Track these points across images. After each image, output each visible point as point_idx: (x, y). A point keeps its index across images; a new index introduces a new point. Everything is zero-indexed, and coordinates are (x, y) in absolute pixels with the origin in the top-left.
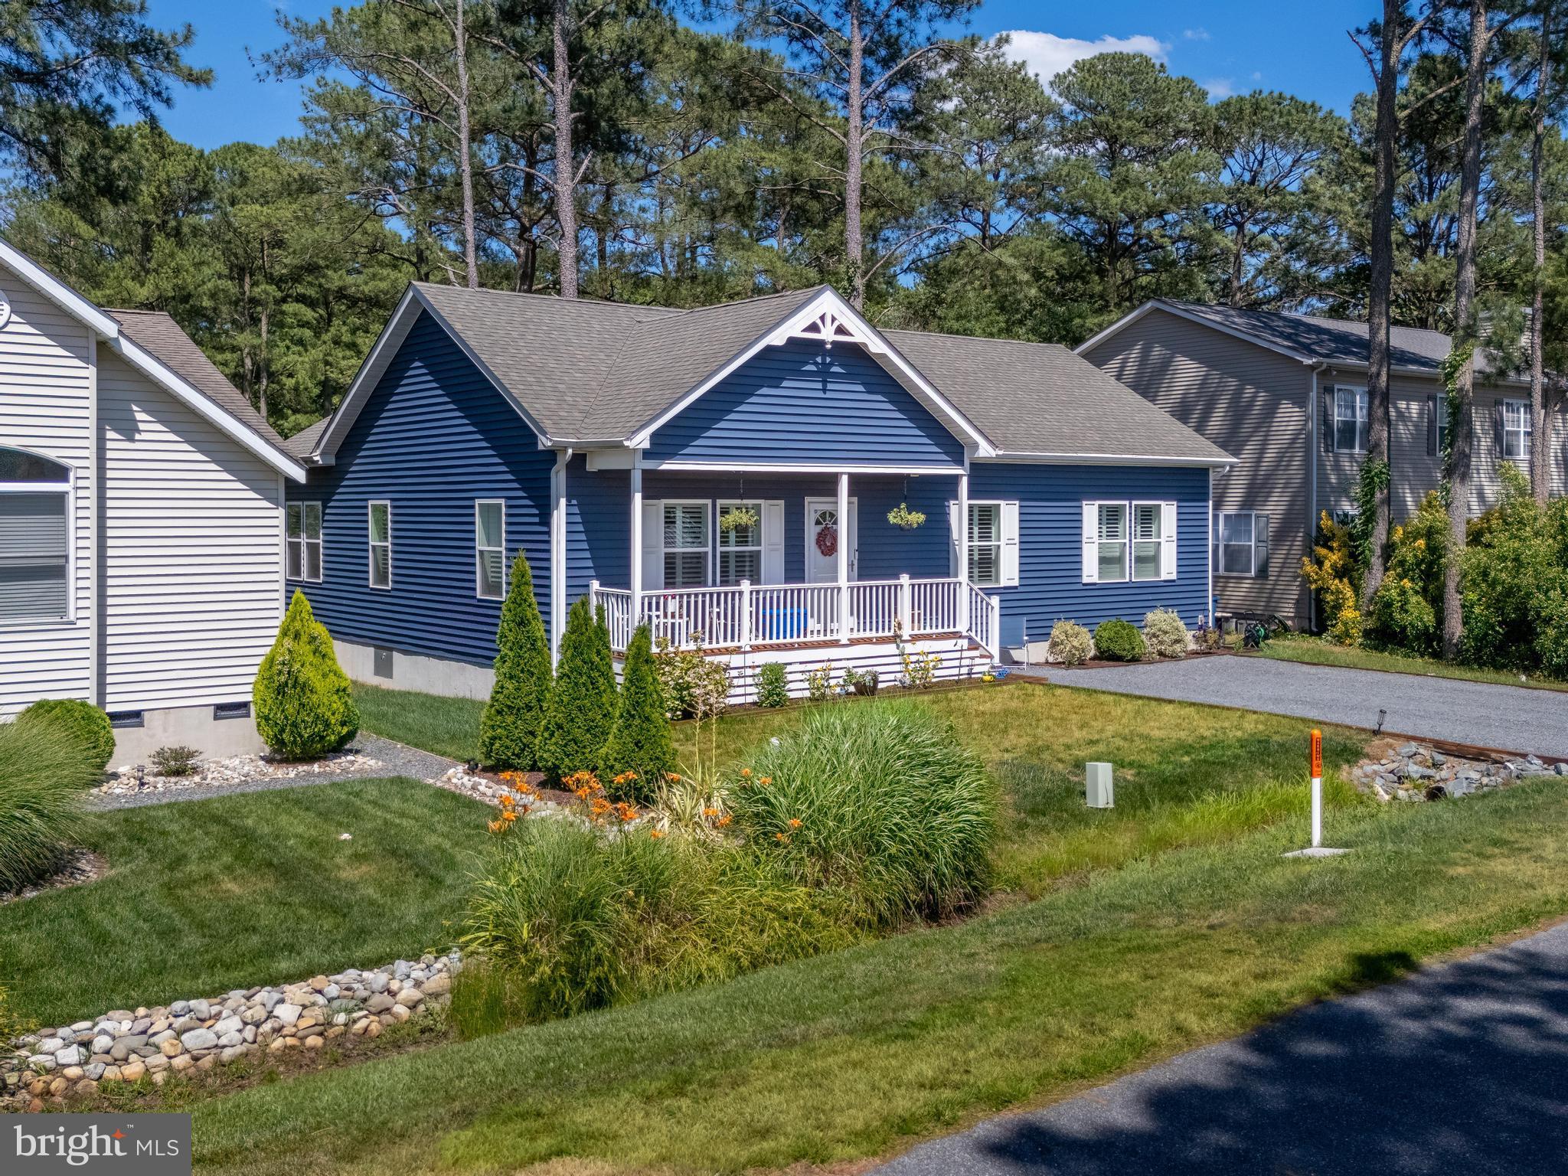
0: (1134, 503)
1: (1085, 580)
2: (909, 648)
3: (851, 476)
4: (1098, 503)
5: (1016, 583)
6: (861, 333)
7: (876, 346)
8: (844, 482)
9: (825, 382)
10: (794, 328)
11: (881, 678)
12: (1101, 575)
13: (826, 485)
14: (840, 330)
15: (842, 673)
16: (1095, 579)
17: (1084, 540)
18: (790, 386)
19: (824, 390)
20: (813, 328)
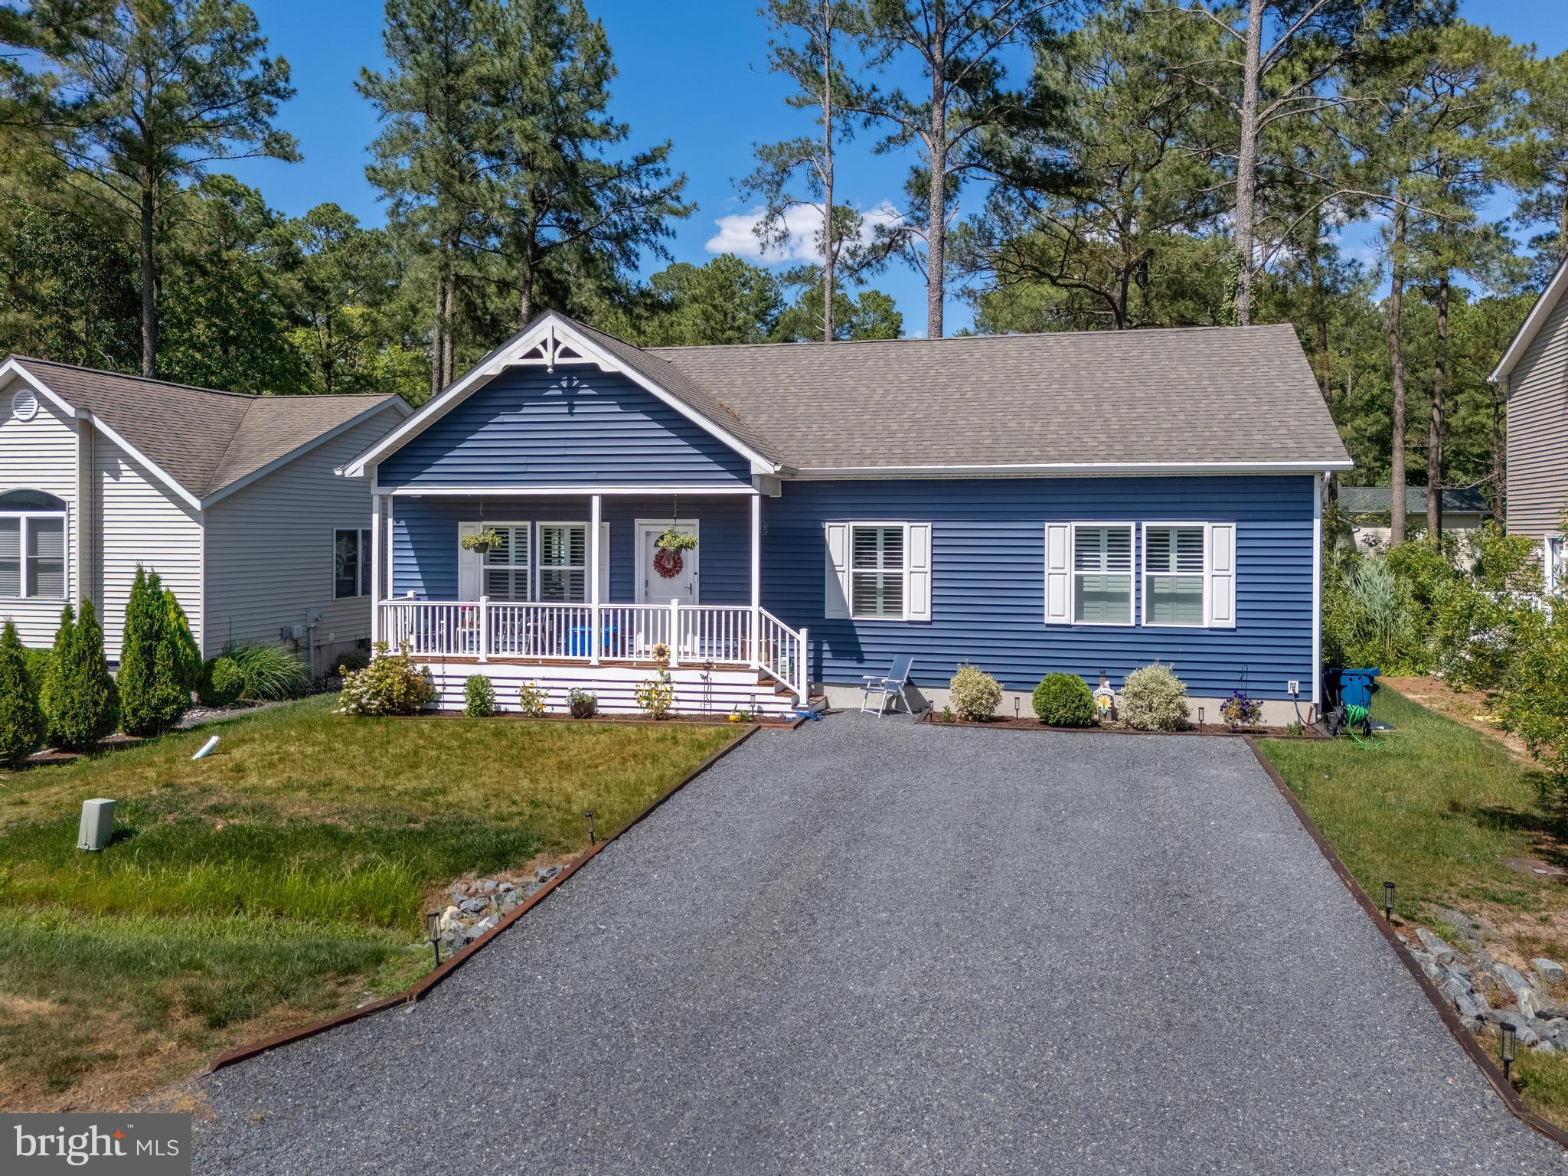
0: (1145, 525)
1: (1048, 620)
2: (676, 676)
3: (604, 499)
4: (1074, 524)
5: (927, 617)
6: (589, 352)
7: (609, 364)
8: (596, 503)
9: (571, 406)
10: (512, 355)
11: (600, 702)
12: (1079, 613)
13: (578, 507)
14: (567, 353)
15: (567, 693)
16: (1068, 618)
17: (1047, 571)
18: (531, 412)
19: (571, 414)
20: (535, 354)
